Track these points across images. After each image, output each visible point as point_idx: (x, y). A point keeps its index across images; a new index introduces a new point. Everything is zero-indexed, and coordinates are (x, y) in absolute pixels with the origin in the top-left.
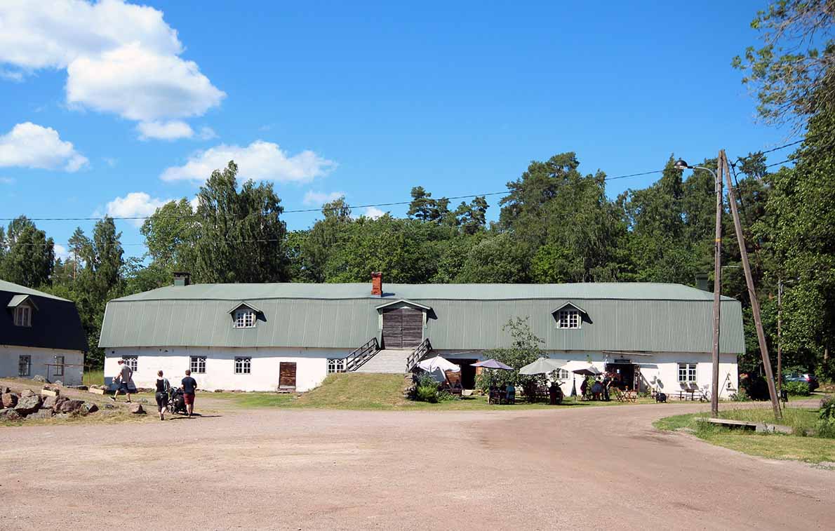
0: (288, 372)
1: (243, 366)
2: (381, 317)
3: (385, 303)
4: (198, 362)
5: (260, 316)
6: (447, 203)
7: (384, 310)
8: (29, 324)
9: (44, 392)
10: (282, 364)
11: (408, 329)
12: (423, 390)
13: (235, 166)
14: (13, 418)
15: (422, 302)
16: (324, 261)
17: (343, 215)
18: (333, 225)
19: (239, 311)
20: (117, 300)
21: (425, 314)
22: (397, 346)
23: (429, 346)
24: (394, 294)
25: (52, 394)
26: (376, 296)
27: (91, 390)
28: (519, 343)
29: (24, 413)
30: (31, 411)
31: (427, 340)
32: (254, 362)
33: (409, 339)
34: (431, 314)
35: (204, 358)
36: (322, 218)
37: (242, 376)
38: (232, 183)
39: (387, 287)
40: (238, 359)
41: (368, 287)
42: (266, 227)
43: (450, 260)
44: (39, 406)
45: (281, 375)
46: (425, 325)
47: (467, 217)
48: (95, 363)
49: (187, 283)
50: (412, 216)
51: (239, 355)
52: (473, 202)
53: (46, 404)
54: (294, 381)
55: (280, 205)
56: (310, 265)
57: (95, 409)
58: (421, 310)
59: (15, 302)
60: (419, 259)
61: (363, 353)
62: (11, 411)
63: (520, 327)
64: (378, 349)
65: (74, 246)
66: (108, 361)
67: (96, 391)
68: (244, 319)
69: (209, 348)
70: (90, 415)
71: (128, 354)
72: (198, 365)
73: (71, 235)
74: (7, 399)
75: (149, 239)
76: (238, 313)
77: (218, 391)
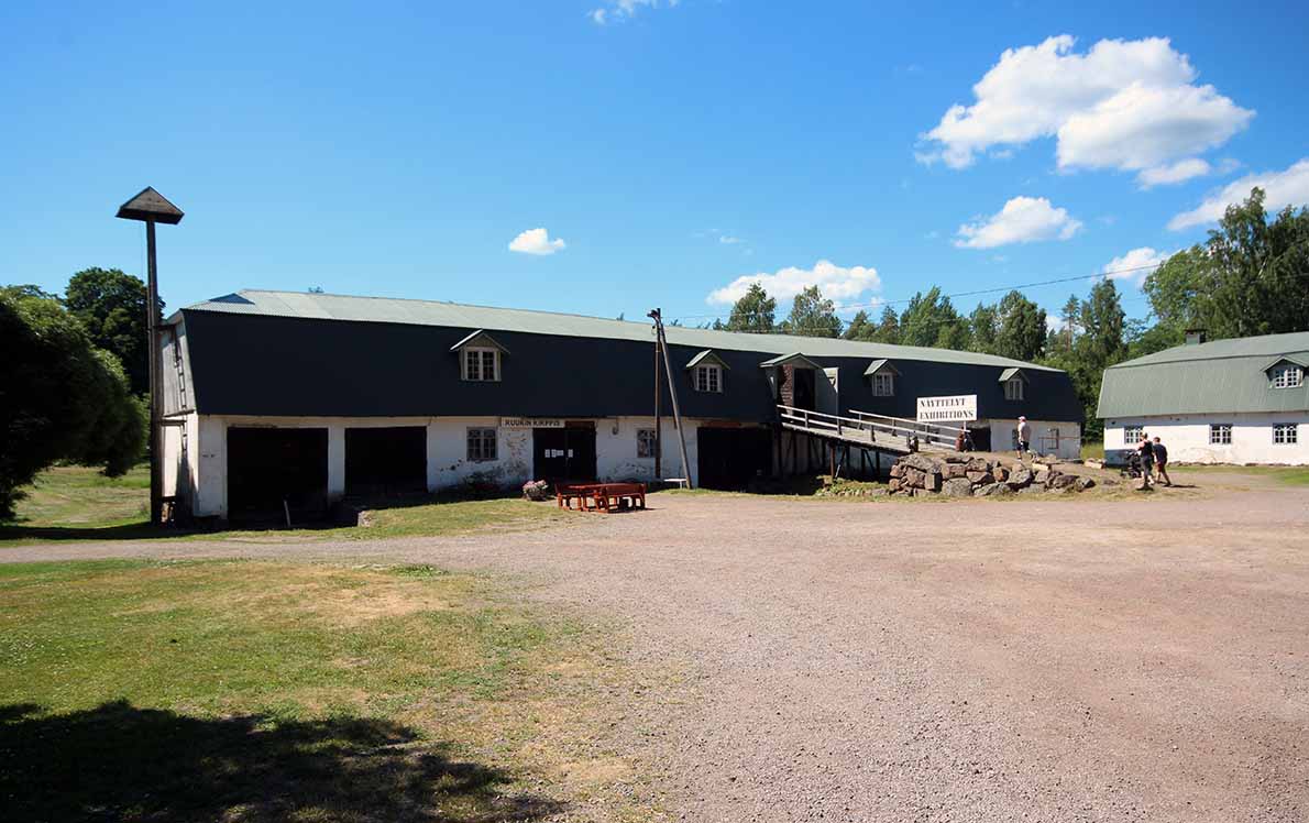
1: (1285, 435)
4: (1221, 431)
8: (1021, 398)
9: (1036, 467)
13: (1261, 193)
14: (1004, 492)
19: (1278, 369)
20: (1118, 365)
25: (1044, 469)
27: (1087, 464)
29: (1015, 487)
30: (1023, 486)
32: (1301, 429)
35: (1230, 426)
37: (1285, 446)
38: (1259, 214)
40: (1277, 426)
44: (1031, 480)
48: (1093, 435)
49: (1203, 341)
51: (1279, 422)
53: (1038, 479)
59: (1006, 376)
62: (1003, 485)
65: (1068, 315)
66: (1108, 433)
67: (1094, 465)
68: (1286, 378)
69: (1235, 414)
70: (1087, 492)
71: (1131, 425)
72: (1221, 433)
73: (1064, 304)
74: (997, 473)
75: (1153, 297)
76: (1272, 372)
77: (1248, 465)
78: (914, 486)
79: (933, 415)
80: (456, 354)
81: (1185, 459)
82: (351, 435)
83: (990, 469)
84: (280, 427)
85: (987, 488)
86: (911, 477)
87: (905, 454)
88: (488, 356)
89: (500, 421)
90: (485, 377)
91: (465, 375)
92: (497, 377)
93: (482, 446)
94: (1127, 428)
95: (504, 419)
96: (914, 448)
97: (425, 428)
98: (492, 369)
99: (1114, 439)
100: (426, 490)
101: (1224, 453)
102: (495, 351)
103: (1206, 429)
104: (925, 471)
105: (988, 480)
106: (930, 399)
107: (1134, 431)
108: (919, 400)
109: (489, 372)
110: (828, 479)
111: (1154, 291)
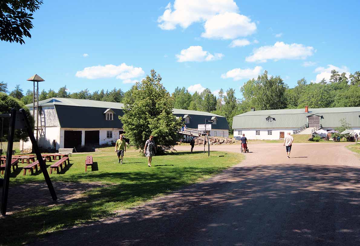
0: (282, 134)
1: (270, 133)
2: (308, 118)
3: (309, 115)
4: (258, 132)
5: (274, 119)
6: (345, 74)
7: (309, 117)
8: (216, 124)
9: (224, 139)
10: (280, 132)
11: (316, 122)
12: (314, 138)
13: (267, 72)
14: (219, 144)
15: (319, 114)
16: (298, 99)
17: (304, 83)
18: (301, 87)
19: (268, 118)
21: (320, 117)
22: (312, 127)
23: (321, 126)
24: (311, 112)
25: (226, 139)
26: (306, 113)
27: (233, 139)
28: (343, 125)
29: (221, 143)
30: (222, 143)
31: (321, 125)
32: (273, 132)
33: (316, 125)
34: (322, 117)
35: (259, 131)
36: (297, 85)
37: (270, 135)
38: (267, 78)
39: (310, 110)
40: (269, 131)
41: (304, 110)
42: (279, 89)
43: (338, 97)
44: (224, 142)
45: (280, 135)
46: (320, 121)
47: (353, 79)
48: (231, 132)
49: (254, 110)
50: (331, 80)
51: (269, 130)
52: (355, 73)
53: (225, 141)
54: (284, 137)
55: (283, 82)
56: (294, 100)
57: (234, 142)
58: (319, 116)
59: (213, 118)
60: (328, 98)
61: (302, 129)
62: (218, 143)
63: (344, 121)
64: (307, 127)
66: (234, 132)
67: (234, 139)
68: (270, 120)
69: (261, 128)
70: (233, 143)
71: (240, 130)
72: (258, 133)
73: (219, 91)
74: (217, 141)
75: (243, 93)
76: (268, 119)
77: (263, 140)
78: (200, 144)
79: (202, 128)
80: (105, 114)
81: (251, 139)
82: (86, 132)
83: (216, 140)
84: (74, 130)
85: (215, 143)
86: (200, 142)
87: (198, 137)
88: (111, 114)
89: (113, 129)
90: (110, 119)
91: (107, 119)
92: (112, 119)
93: (109, 135)
94: (239, 131)
95: (114, 129)
96: (200, 136)
97: (99, 131)
98: (111, 117)
99: (236, 134)
100: (99, 145)
101: (258, 137)
102: (112, 113)
103: (255, 132)
104: (203, 140)
105: (215, 142)
106: (201, 125)
107: (240, 132)
108: (199, 125)
109: (111, 119)
110: (179, 143)
111: (244, 92)
